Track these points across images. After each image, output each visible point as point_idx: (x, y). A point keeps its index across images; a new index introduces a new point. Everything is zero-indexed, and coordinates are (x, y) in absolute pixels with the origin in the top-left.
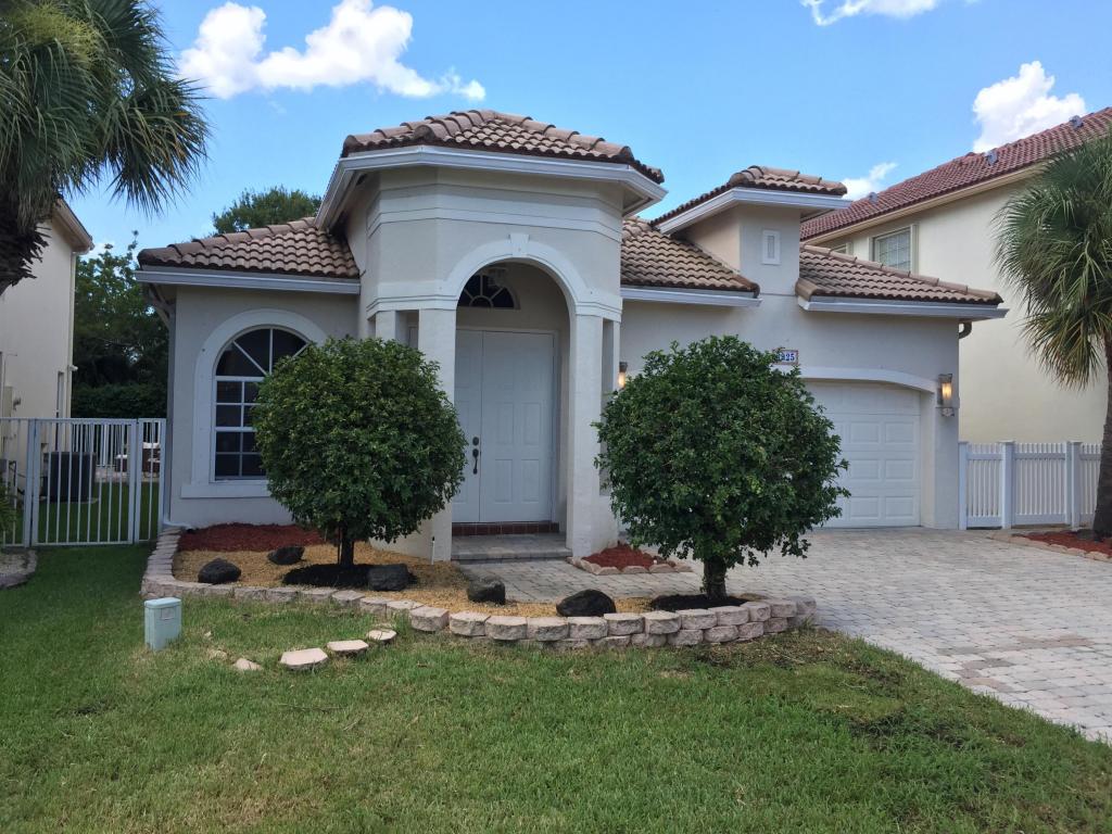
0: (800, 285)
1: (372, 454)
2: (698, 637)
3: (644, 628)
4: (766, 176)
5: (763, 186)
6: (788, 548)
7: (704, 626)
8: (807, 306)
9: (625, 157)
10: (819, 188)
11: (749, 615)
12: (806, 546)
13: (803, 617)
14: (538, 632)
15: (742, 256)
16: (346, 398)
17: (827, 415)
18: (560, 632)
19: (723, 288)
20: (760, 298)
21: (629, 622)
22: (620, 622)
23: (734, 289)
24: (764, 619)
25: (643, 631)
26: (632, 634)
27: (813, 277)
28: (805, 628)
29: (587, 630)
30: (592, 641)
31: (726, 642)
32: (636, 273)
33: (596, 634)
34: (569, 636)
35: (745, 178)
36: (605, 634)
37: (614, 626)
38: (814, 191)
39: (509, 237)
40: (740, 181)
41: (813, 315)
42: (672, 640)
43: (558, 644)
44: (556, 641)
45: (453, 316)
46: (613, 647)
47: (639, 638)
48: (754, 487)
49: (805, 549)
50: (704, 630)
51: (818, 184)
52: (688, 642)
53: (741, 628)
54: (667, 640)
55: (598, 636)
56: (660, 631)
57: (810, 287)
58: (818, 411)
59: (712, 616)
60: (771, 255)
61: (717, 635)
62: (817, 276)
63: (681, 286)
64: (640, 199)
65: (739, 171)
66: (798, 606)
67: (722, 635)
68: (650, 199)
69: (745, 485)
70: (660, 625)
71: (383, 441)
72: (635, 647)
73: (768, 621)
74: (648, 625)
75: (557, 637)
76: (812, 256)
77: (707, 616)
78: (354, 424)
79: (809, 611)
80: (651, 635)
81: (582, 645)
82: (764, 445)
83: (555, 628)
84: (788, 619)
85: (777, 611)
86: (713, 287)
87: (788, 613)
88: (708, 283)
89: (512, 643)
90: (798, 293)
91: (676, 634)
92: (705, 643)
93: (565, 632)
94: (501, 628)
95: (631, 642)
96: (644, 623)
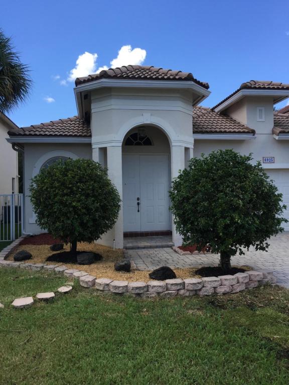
0: (275, 130)
1: (74, 207)
2: (212, 291)
3: (184, 287)
4: (257, 84)
5: (255, 88)
6: (259, 247)
7: (214, 286)
8: (277, 138)
9: (190, 78)
10: (280, 87)
11: (238, 280)
12: (268, 245)
13: (266, 280)
14: (132, 290)
15: (248, 118)
16: (63, 184)
17: (275, 184)
18: (143, 289)
19: (239, 132)
20: (256, 136)
21: (176, 284)
22: (172, 284)
23: (244, 132)
24: (245, 282)
25: (184, 289)
26: (178, 290)
27: (280, 126)
28: (268, 285)
29: (156, 288)
30: (158, 293)
31: (226, 293)
32: (201, 128)
33: (160, 290)
34: (148, 291)
35: (247, 85)
36: (165, 290)
37: (169, 286)
38: (278, 89)
39: (142, 115)
40: (245, 87)
41: (280, 142)
42: (198, 292)
43: (142, 295)
44: (141, 294)
45: (120, 149)
46: (169, 296)
47: (182, 292)
48: (236, 220)
49: (267, 247)
50: (215, 288)
51: (280, 85)
52: (206, 294)
53: (234, 286)
54: (196, 293)
55: (162, 291)
56: (192, 289)
57: (278, 130)
58: (271, 182)
59: (218, 281)
60: (261, 117)
61: (221, 290)
62: (282, 125)
63: (221, 132)
64: (200, 96)
65: (245, 82)
66: (263, 274)
67: (223, 290)
68: (204, 96)
69: (232, 219)
70: (191, 286)
71: (79, 201)
72: (179, 297)
73: (248, 282)
74: (186, 285)
75: (142, 291)
76: (281, 118)
77: (216, 281)
78: (67, 195)
79: (269, 277)
80: (188, 290)
81: (153, 295)
82: (242, 200)
83: (140, 287)
84: (259, 281)
85: (252, 277)
86: (235, 132)
87: (258, 278)
88: (232, 130)
89: (121, 294)
90: (273, 133)
91: (200, 290)
92: (215, 294)
93: (145, 289)
94: (116, 287)
95: (178, 293)
96: (184, 284)
